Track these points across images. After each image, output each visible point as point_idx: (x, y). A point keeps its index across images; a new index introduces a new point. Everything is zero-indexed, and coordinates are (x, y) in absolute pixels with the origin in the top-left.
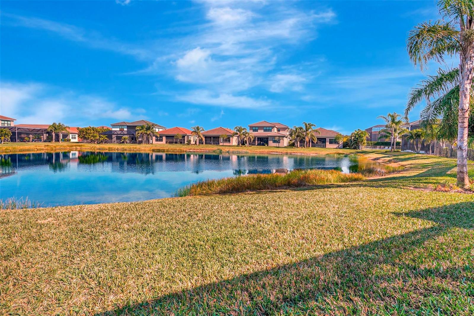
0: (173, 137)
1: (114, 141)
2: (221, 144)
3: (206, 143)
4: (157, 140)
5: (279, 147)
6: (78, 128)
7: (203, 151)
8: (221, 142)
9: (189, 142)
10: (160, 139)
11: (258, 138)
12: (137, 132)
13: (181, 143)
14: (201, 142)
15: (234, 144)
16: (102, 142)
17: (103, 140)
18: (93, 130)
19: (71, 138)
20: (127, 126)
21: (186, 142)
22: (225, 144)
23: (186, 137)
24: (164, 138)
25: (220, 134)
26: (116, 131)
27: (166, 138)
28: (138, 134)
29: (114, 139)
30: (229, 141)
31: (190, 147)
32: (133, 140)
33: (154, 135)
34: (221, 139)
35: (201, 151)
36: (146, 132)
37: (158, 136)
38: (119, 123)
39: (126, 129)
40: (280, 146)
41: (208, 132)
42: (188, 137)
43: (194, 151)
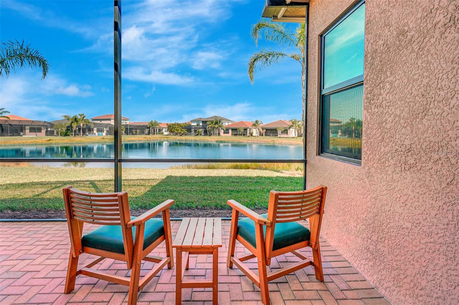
0: (236, 129)
1: (193, 134)
2: (279, 136)
3: (266, 135)
4: (224, 133)
6: (167, 124)
7: (259, 142)
8: (279, 134)
9: (251, 135)
10: (226, 131)
12: (208, 127)
13: (244, 135)
14: (261, 135)
15: (291, 136)
16: (183, 134)
17: (184, 133)
18: (178, 125)
19: (164, 132)
20: (202, 121)
21: (248, 135)
22: (282, 136)
23: (248, 129)
24: (230, 131)
25: (278, 126)
26: (193, 126)
27: (232, 131)
28: (208, 128)
29: (193, 132)
30: (287, 133)
31: (251, 138)
32: (206, 133)
33: (222, 129)
34: (279, 132)
35: (257, 142)
36: (214, 126)
37: (225, 129)
38: (196, 119)
39: (201, 124)
41: (266, 125)
42: (250, 129)
43: (252, 142)
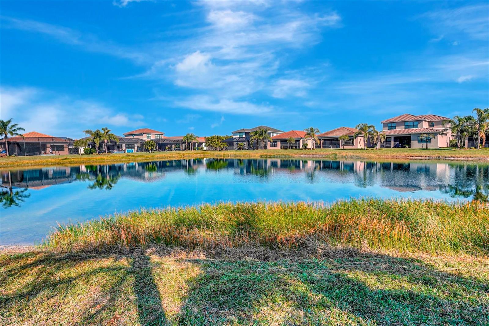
0: (286, 141)
1: (235, 148)
2: (341, 147)
3: (324, 147)
4: (272, 146)
5: (426, 149)
6: (205, 138)
7: (315, 156)
8: (342, 145)
9: (305, 147)
10: (274, 144)
11: (395, 138)
12: (251, 139)
13: (296, 147)
14: (318, 146)
15: (359, 147)
16: (222, 149)
17: (223, 147)
18: (218, 139)
19: (204, 147)
20: (246, 133)
21: (301, 147)
22: (345, 147)
23: (301, 141)
24: (279, 143)
25: (340, 135)
26: (235, 138)
27: (281, 143)
28: (252, 140)
29: (235, 146)
30: (353, 144)
31: (304, 151)
32: (250, 148)
33: (269, 141)
34: (342, 142)
35: (313, 156)
36: (259, 137)
37: (272, 141)
38: (239, 131)
39: (244, 136)
40: (429, 147)
41: (323, 134)
42: (303, 140)
43: (305, 156)
